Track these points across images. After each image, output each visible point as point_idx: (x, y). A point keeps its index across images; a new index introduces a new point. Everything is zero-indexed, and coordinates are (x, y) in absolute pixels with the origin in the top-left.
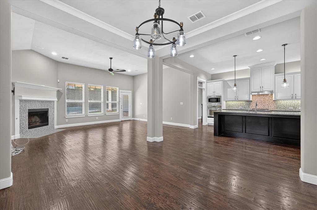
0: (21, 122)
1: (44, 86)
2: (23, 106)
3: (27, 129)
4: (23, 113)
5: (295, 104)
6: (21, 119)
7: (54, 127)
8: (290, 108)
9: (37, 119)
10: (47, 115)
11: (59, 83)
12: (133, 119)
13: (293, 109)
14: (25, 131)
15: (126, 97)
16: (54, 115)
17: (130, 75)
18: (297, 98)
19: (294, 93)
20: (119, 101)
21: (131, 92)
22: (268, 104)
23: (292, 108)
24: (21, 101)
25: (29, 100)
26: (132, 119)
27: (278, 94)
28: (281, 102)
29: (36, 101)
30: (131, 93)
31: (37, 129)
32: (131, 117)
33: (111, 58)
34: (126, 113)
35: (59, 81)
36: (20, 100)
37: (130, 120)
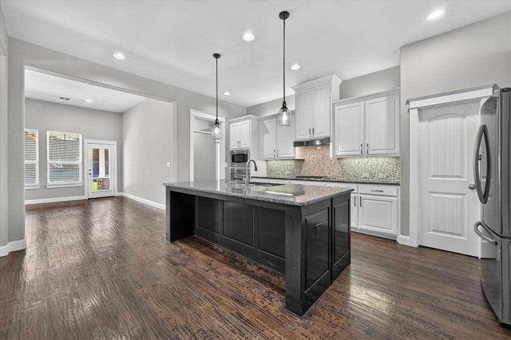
5: (373, 166)
8: (364, 175)
12: (119, 194)
13: (368, 177)
17: (115, 111)
18: (370, 152)
19: (364, 143)
21: (115, 143)
22: (328, 165)
23: (367, 175)
26: (117, 194)
27: (340, 143)
28: (349, 162)
30: (116, 146)
32: (116, 191)
37: (113, 197)
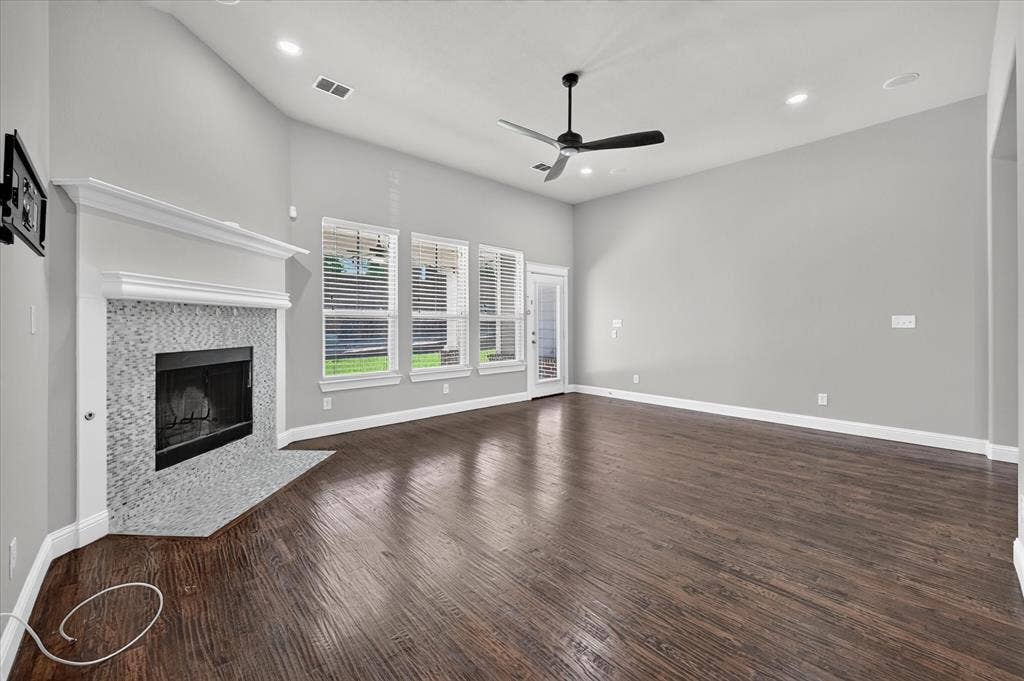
0: (117, 435)
1: (235, 225)
2: (132, 338)
3: (152, 474)
4: (126, 376)
6: (118, 419)
7: (272, 440)
9: (198, 404)
10: (247, 384)
11: (297, 221)
12: (572, 388)
14: (140, 482)
15: (547, 296)
16: (274, 379)
20: (527, 313)
21: (564, 271)
24: (117, 306)
25: (162, 303)
26: (569, 388)
29: (195, 306)
30: (566, 278)
31: (202, 463)
32: (567, 381)
33: (571, 79)
34: (548, 362)
35: (293, 213)
36: (110, 302)
37: (562, 394)
